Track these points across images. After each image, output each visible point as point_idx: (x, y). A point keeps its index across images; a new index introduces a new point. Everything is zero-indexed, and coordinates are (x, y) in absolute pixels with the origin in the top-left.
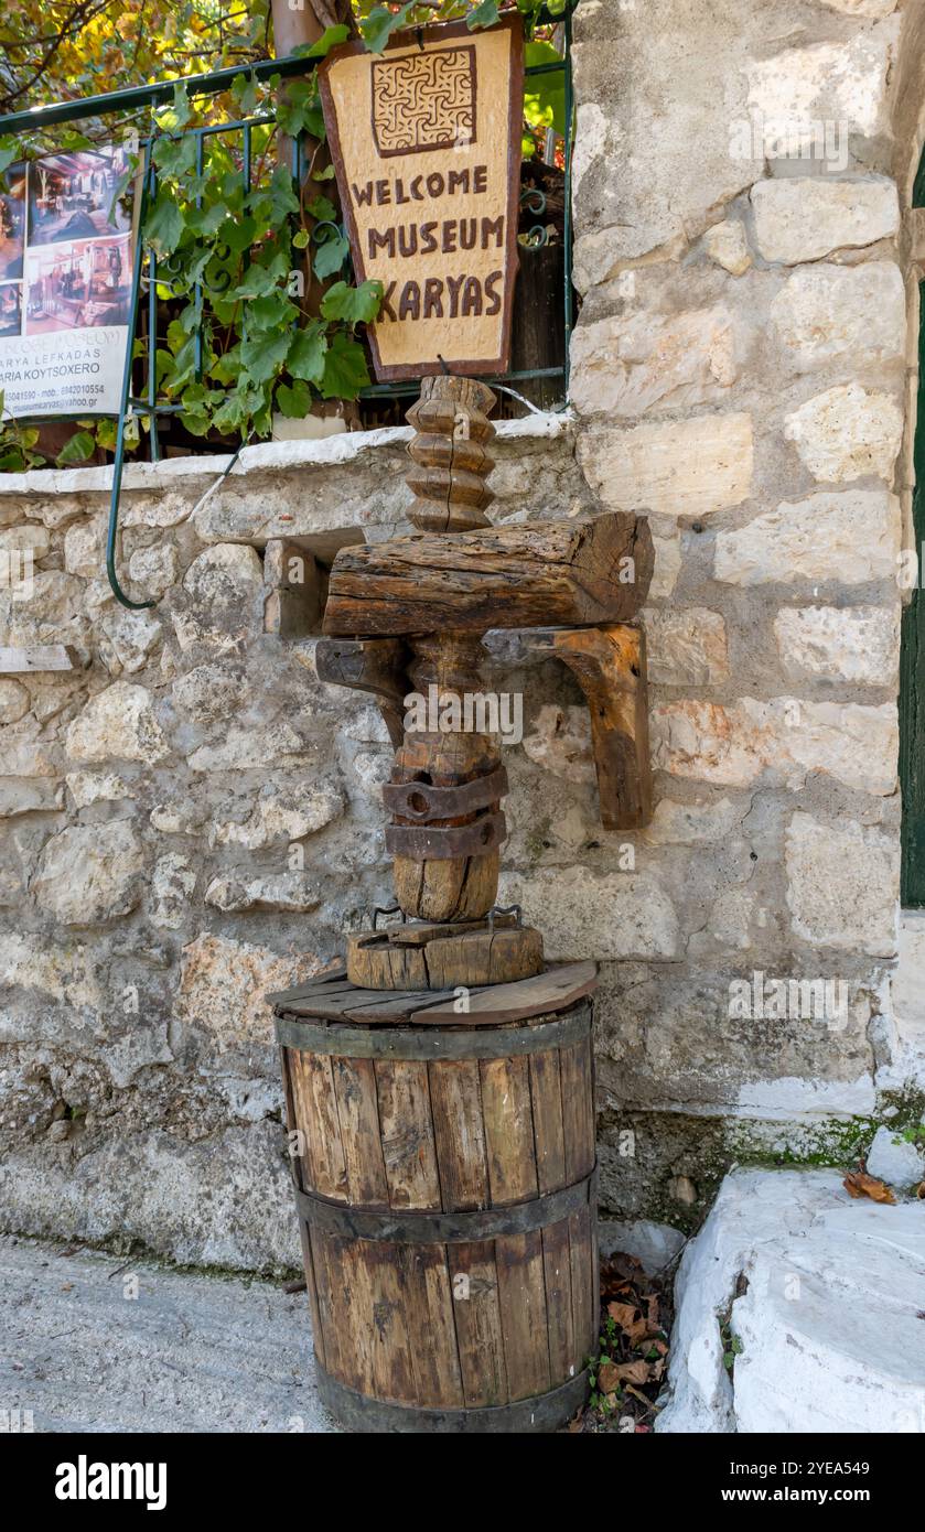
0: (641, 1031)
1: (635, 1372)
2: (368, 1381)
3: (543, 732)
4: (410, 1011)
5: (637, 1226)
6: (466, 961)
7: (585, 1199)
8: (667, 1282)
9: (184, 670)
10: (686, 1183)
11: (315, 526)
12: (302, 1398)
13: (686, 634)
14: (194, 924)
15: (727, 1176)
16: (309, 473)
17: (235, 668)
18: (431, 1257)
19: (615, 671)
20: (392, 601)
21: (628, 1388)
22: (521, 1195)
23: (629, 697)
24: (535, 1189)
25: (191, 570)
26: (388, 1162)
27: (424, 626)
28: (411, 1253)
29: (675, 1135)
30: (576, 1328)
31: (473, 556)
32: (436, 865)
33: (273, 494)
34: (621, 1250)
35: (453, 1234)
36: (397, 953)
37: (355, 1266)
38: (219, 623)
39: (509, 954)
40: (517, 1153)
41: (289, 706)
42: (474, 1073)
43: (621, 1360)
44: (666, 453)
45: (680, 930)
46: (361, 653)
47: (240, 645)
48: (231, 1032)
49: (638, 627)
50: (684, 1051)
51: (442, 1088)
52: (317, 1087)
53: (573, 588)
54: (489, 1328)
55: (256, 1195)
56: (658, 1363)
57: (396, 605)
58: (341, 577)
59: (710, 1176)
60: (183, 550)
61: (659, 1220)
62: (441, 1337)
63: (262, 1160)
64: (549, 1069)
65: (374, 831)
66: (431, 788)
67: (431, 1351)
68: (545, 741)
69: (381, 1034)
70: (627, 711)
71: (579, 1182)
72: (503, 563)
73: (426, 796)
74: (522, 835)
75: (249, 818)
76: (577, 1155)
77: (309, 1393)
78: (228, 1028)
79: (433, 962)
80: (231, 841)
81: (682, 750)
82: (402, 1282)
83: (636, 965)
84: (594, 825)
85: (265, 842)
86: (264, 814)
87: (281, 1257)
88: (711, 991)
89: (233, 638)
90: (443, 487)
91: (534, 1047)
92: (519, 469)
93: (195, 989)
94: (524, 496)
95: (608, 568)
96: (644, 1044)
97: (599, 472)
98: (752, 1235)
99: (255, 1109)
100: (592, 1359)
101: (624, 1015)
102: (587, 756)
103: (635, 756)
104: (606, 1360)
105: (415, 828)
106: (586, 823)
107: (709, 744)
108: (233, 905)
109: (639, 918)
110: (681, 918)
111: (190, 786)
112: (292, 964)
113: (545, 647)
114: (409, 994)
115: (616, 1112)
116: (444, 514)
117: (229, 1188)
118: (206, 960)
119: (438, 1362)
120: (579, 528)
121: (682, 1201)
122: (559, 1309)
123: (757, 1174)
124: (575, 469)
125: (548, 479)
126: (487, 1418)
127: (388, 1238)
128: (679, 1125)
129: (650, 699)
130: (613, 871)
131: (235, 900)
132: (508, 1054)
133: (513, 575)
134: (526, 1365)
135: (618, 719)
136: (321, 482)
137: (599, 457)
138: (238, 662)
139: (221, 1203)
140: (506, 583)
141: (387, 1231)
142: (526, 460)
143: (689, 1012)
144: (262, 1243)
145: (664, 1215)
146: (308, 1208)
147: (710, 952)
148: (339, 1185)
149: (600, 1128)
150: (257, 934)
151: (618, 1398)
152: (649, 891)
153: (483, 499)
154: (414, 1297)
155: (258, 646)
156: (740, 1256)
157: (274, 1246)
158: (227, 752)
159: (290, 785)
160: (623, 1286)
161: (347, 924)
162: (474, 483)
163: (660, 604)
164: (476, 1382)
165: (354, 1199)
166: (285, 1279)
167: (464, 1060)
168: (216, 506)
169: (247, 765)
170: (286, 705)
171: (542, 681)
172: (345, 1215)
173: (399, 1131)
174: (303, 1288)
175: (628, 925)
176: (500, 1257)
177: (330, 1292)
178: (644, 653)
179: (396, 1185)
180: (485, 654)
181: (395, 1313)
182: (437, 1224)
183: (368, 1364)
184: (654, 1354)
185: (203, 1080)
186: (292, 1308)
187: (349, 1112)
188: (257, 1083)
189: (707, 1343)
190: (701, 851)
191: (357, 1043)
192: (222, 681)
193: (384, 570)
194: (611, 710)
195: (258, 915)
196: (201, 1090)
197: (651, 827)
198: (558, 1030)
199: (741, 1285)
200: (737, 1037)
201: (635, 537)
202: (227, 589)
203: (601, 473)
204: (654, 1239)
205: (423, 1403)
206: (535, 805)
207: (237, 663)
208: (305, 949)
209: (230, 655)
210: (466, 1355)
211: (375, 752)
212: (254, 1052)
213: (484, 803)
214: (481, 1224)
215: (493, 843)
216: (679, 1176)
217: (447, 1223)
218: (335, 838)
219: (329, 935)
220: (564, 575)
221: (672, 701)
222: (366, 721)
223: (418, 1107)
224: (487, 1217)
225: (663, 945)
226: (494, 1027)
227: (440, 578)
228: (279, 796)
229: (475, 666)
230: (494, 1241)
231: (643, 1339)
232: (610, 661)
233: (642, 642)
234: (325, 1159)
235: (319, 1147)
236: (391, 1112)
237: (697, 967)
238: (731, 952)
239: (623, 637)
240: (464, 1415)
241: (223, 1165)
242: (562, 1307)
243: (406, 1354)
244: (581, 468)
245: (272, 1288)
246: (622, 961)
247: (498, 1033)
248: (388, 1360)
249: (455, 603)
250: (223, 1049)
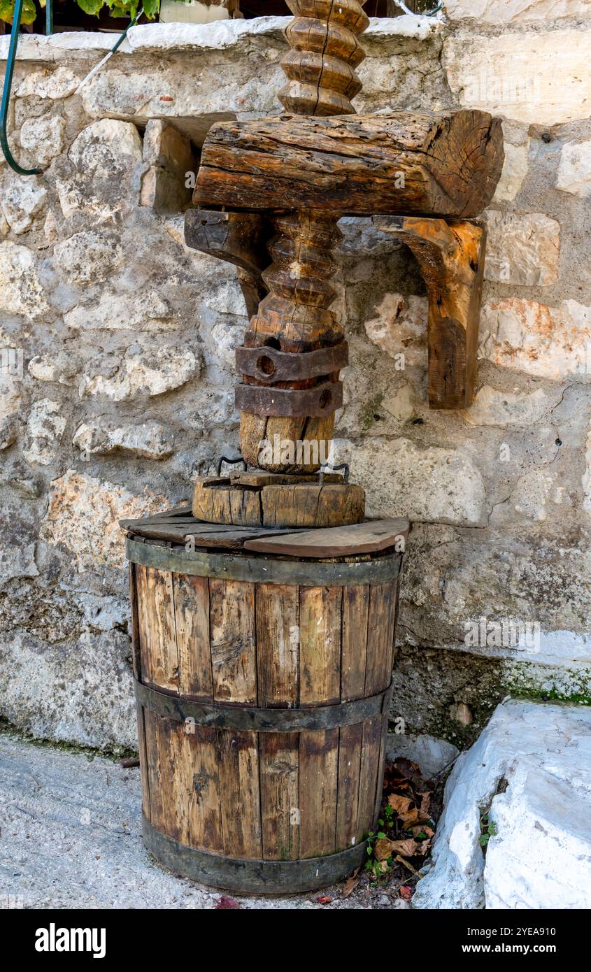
0: (441, 583)
1: (405, 846)
2: (185, 833)
3: (384, 317)
4: (244, 539)
5: (420, 739)
6: (296, 505)
7: (379, 709)
8: (439, 784)
9: (65, 235)
10: (465, 708)
11: (193, 108)
12: (130, 843)
13: (524, 237)
14: (62, 462)
15: (500, 705)
16: (192, 57)
17: (111, 236)
18: (244, 741)
19: (456, 263)
20: (258, 176)
21: (398, 858)
22: (325, 699)
23: (465, 289)
24: (338, 697)
25: (76, 142)
26: (214, 662)
27: (285, 203)
28: (228, 737)
29: (461, 670)
30: (360, 809)
31: (336, 139)
32: (278, 422)
33: (157, 75)
34: (403, 756)
35: (265, 724)
36: (237, 495)
37: (180, 743)
38: (99, 194)
39: (334, 503)
40: (325, 665)
41: (158, 275)
42: (294, 596)
43: (394, 837)
44: (526, 63)
45: (486, 501)
46: (226, 222)
47: (117, 215)
48: (88, 556)
49: (481, 225)
50: (477, 603)
51: (266, 606)
52: (159, 598)
53: (426, 177)
54: (288, 801)
55: (102, 689)
56: (425, 843)
57: (262, 180)
58: (213, 149)
59: (486, 705)
60: (70, 122)
61: (439, 736)
62: (248, 804)
63: (109, 662)
64: (359, 600)
65: (225, 393)
66: (279, 353)
67: (238, 814)
68: (385, 325)
69: (218, 557)
70: (462, 302)
71: (375, 695)
72: (363, 148)
73: (274, 359)
74: (356, 408)
75: (115, 373)
76: (376, 674)
77: (135, 840)
78: (86, 552)
79: (268, 504)
80: (98, 393)
81: (507, 343)
82: (219, 759)
83: (444, 527)
84: (422, 404)
85: (129, 396)
86: (129, 371)
87: (120, 739)
88: (506, 554)
89: (111, 209)
90: (315, 71)
91: (348, 581)
92: (387, 68)
93: (60, 517)
94: (389, 94)
95: (460, 164)
96: (443, 594)
97: (461, 77)
98: (516, 749)
99: (106, 621)
100: (371, 834)
101: (429, 568)
102: (421, 342)
103: (465, 344)
104: (382, 836)
105: (262, 387)
106: (414, 401)
107: (531, 340)
108: (97, 449)
109: (451, 488)
110: (488, 491)
111: (65, 341)
112: (145, 503)
113: (395, 229)
114: (244, 528)
115: (412, 647)
116: (313, 97)
117: (80, 682)
118: (71, 493)
119: (244, 823)
120: (438, 120)
121: (459, 722)
122: (347, 793)
123: (525, 704)
124: (439, 73)
125: (413, 80)
126: (280, 869)
127: (210, 723)
128: (465, 662)
129: (484, 295)
130: (432, 445)
131: (99, 444)
132: (325, 584)
133: (372, 160)
134: (316, 831)
135: (452, 308)
136: (201, 66)
137: (463, 62)
138: (115, 231)
139: (73, 694)
140: (364, 167)
141: (209, 717)
142: (394, 59)
143: (484, 569)
144: (106, 728)
145: (443, 732)
146: (145, 696)
147: (510, 521)
148: (171, 679)
149: (398, 658)
150: (117, 475)
151: (389, 864)
152: (463, 465)
153: (351, 88)
154: (228, 771)
155: (133, 218)
156: (504, 763)
157: (115, 730)
158: (99, 313)
159: (154, 346)
160: (404, 783)
161: (196, 473)
162: (344, 70)
163: (503, 207)
164: (273, 841)
165: (184, 690)
166: (122, 757)
167: (286, 585)
168: (102, 82)
169: (116, 326)
170: (155, 275)
171: (388, 270)
172: (175, 702)
173: (226, 638)
174: (137, 764)
175: (441, 493)
176: (303, 747)
177: (158, 763)
178: (483, 251)
179: (220, 682)
180: (339, 236)
181: (211, 783)
182: (252, 716)
183: (186, 819)
184: (422, 836)
185: (63, 594)
186: (127, 778)
187: (185, 620)
188: (109, 599)
189: (467, 826)
190: (513, 434)
191: (195, 563)
192: (99, 247)
193: (253, 145)
194: (449, 301)
195: (118, 459)
196: (61, 602)
197: (472, 410)
198: (370, 569)
199: (502, 786)
200: (523, 594)
201: (488, 137)
202: (109, 162)
203: (465, 78)
204: (433, 751)
205: (228, 853)
206: (370, 383)
207: (113, 232)
208: (157, 492)
209: (107, 224)
210: (267, 820)
211: (232, 324)
212: (108, 574)
213: (325, 370)
214: (289, 719)
215: (330, 407)
216: (459, 703)
217: (261, 716)
218: (190, 397)
219: (179, 482)
220: (419, 163)
221: (504, 298)
222: (225, 295)
223: (244, 620)
224: (294, 714)
225: (470, 512)
226: (315, 560)
227: (304, 157)
228: (143, 356)
229: (329, 246)
230: (299, 734)
231: (414, 824)
232: (451, 254)
233: (483, 241)
234: (162, 657)
235: (157, 647)
236: (220, 622)
237: (496, 532)
238: (528, 523)
239: (466, 233)
240: (261, 865)
241: (77, 663)
242: (350, 792)
243: (218, 815)
244: (445, 71)
245: (111, 762)
246: (432, 523)
247: (319, 566)
248: (202, 817)
249: (315, 182)
250: (81, 569)
